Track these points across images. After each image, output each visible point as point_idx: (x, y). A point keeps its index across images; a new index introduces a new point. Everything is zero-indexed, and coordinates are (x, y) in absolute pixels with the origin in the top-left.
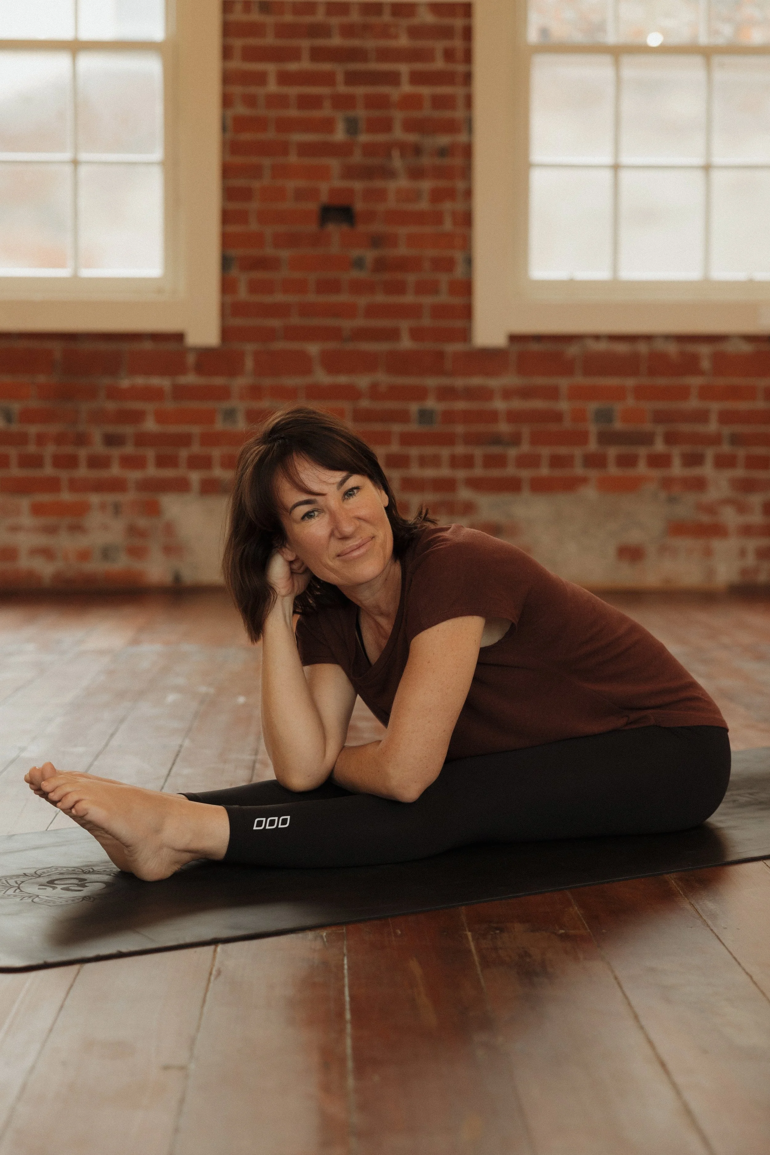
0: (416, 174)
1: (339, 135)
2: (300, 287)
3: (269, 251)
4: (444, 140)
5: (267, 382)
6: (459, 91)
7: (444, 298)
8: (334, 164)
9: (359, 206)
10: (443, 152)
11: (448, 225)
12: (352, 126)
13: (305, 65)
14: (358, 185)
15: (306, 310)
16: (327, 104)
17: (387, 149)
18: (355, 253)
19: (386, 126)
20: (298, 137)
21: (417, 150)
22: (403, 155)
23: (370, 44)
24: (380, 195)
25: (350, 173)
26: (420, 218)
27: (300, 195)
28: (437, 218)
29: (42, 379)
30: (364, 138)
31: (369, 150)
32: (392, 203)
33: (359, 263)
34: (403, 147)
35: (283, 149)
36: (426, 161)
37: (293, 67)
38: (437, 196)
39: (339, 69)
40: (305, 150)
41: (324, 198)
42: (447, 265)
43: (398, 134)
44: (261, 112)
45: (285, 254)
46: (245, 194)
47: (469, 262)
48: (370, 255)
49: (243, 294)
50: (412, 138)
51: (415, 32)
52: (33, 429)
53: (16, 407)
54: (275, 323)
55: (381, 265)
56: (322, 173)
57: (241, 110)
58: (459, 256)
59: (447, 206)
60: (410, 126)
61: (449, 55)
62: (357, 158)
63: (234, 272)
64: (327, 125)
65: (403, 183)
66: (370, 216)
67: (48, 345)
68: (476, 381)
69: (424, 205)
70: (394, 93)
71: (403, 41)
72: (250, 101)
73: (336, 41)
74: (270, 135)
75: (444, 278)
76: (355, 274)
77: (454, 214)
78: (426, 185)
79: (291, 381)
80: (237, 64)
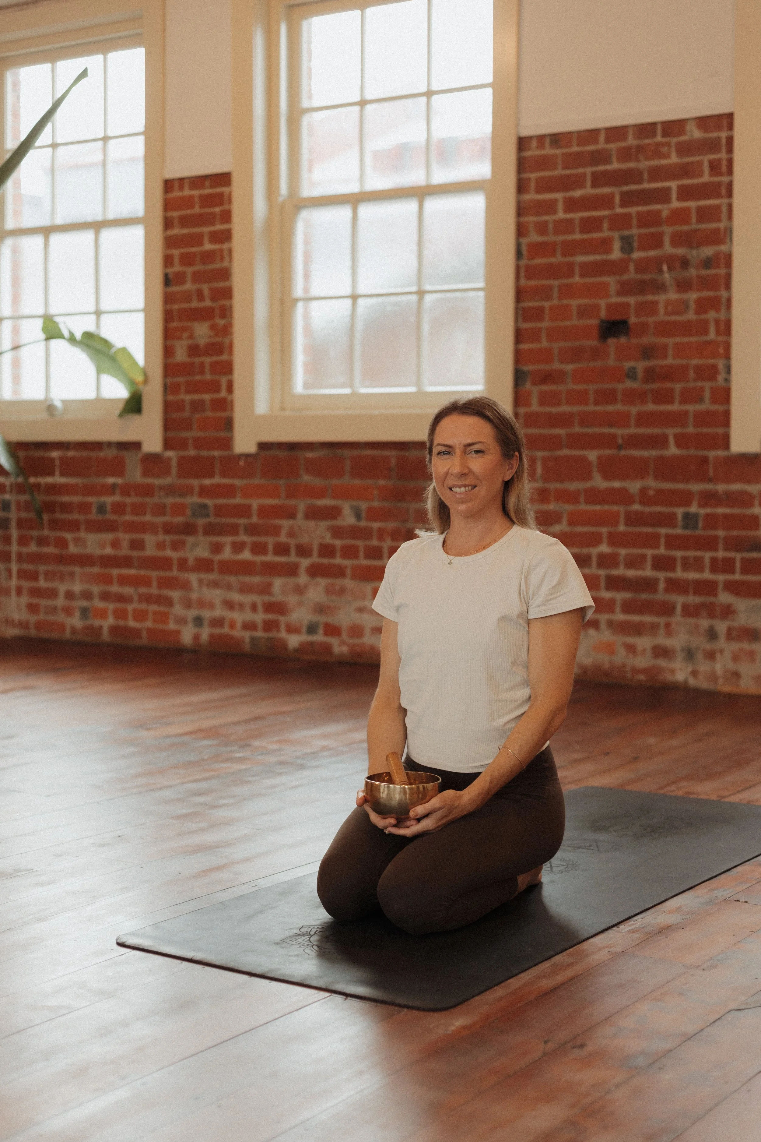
0: (683, 286)
1: (616, 254)
2: (580, 398)
3: (557, 365)
4: (708, 251)
5: (553, 486)
6: (723, 202)
7: (707, 406)
8: (611, 280)
9: (633, 320)
10: (708, 263)
11: (712, 335)
12: (627, 245)
13: (589, 190)
14: (632, 300)
15: (586, 419)
16: (606, 225)
17: (657, 264)
18: (628, 365)
19: (656, 241)
20: (580, 259)
21: (685, 263)
22: (670, 269)
23: (644, 164)
24: (651, 308)
25: (625, 289)
26: (686, 328)
27: (584, 312)
28: (702, 327)
29: (382, 482)
30: (637, 255)
31: (642, 266)
32: (662, 316)
33: (631, 374)
34: (670, 260)
35: (569, 270)
36: (693, 272)
37: (577, 193)
38: (703, 306)
39: (615, 191)
40: (587, 270)
41: (603, 314)
42: (711, 373)
43: (668, 249)
44: (550, 238)
45: (569, 367)
46: (537, 314)
47: (728, 370)
48: (641, 366)
49: (535, 407)
50: (680, 251)
51: (683, 149)
52: (376, 525)
53: (364, 506)
54: (561, 432)
55: (651, 375)
56: (600, 291)
57: (534, 237)
58: (721, 364)
59: (712, 315)
60: (678, 240)
61: (715, 167)
62: (631, 274)
63: (528, 386)
64: (605, 245)
65: (673, 295)
66: (643, 328)
67: (386, 453)
68: (736, 487)
69: (691, 316)
70: (665, 209)
71: (674, 159)
72: (542, 228)
73: (615, 165)
74: (558, 259)
75: (707, 386)
76: (629, 384)
77: (717, 322)
78: (693, 296)
79: (573, 486)
80: (530, 196)
